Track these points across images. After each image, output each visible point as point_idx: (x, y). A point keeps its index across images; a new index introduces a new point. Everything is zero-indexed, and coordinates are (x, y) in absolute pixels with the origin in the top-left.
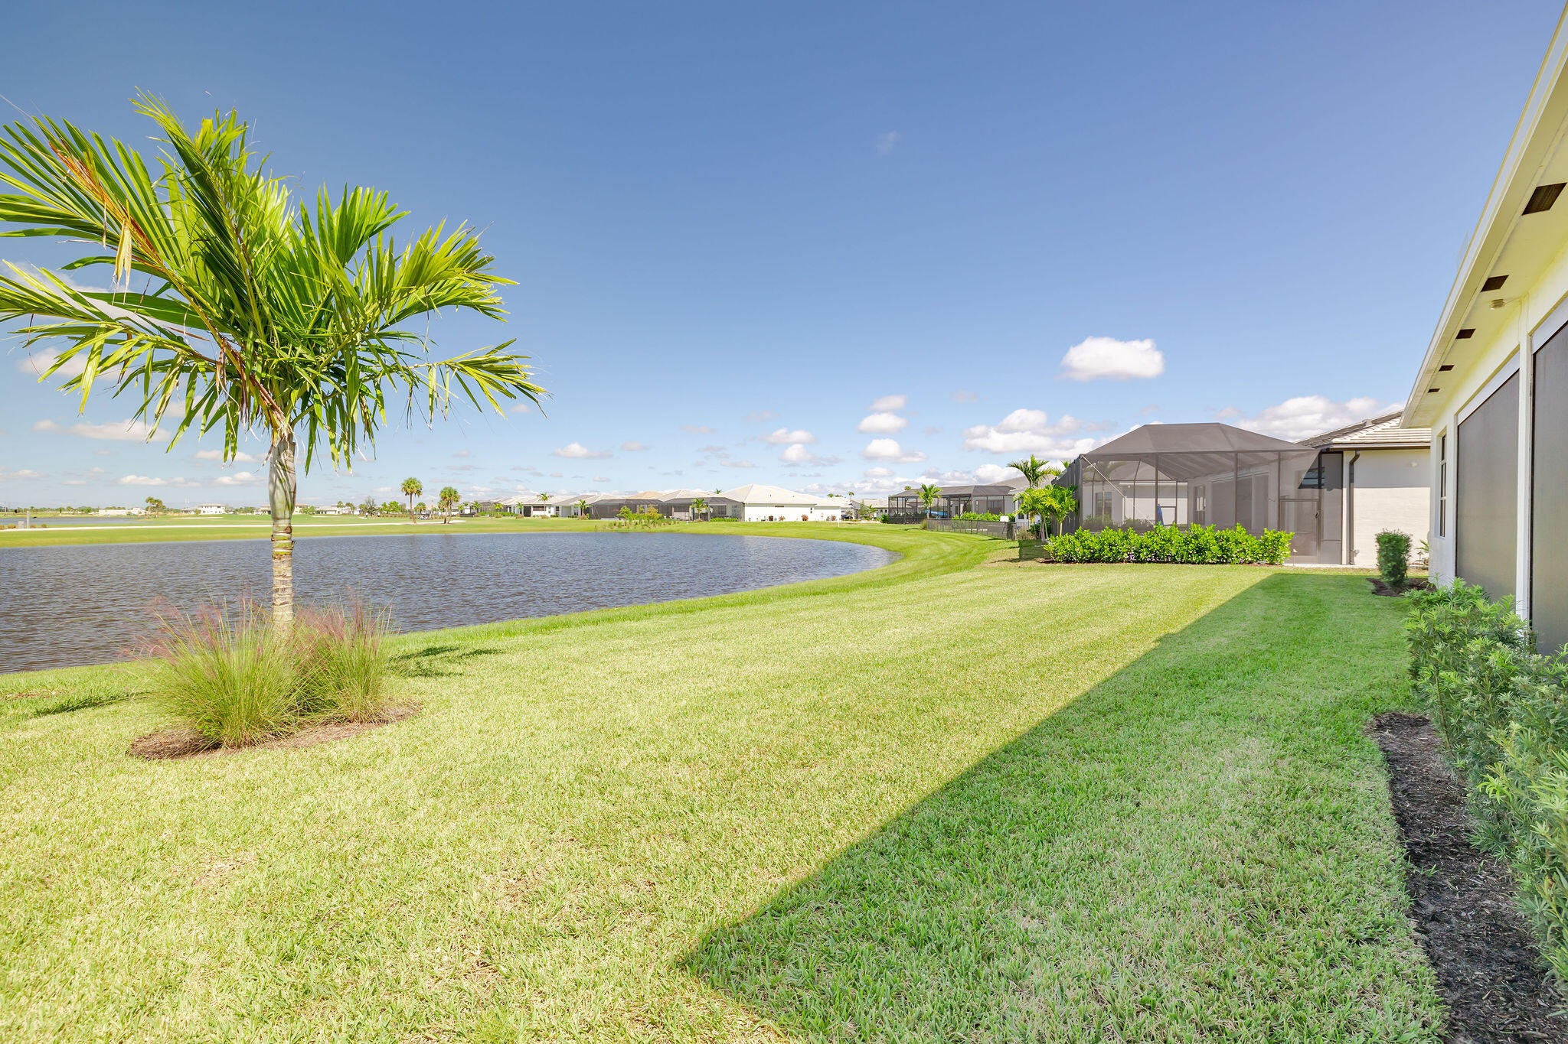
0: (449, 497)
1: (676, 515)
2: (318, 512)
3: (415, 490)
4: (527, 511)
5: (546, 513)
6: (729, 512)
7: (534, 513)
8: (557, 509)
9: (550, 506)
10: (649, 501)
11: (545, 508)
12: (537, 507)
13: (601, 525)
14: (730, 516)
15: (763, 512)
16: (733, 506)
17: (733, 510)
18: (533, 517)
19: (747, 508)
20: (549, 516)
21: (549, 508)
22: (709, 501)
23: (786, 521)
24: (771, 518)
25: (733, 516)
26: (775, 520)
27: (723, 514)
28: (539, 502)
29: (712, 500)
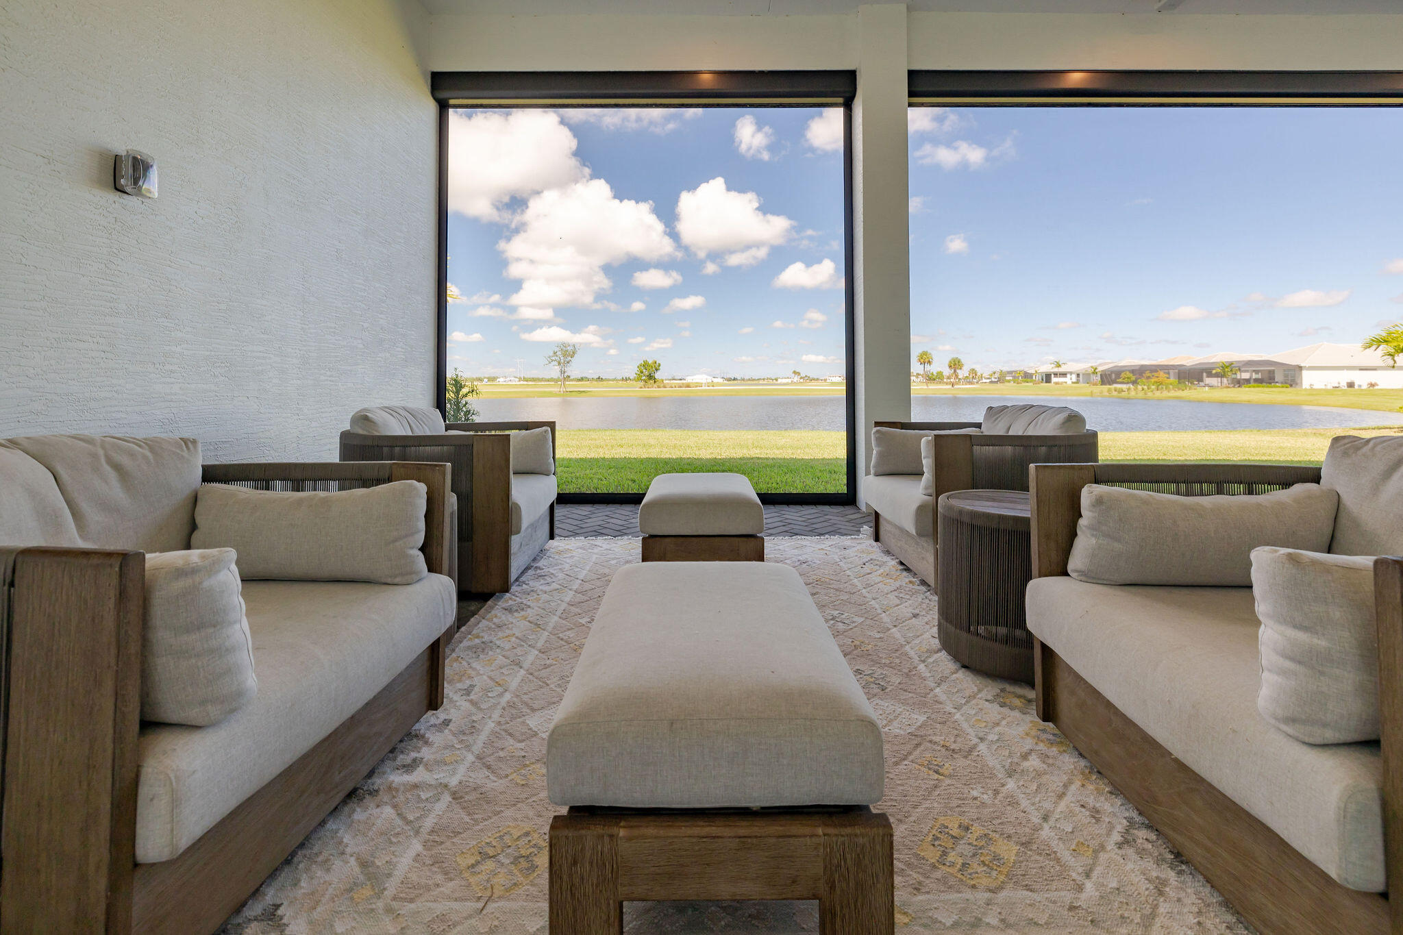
0: (955, 365)
1: (1208, 380)
3: (927, 360)
4: (1048, 378)
5: (1069, 380)
6: (1279, 377)
7: (1054, 379)
8: (1078, 375)
9: (1071, 373)
10: (1173, 367)
11: (1064, 375)
12: (1056, 375)
13: (1109, 390)
14: (1282, 383)
15: (1343, 378)
16: (1284, 370)
17: (1286, 376)
18: (1057, 383)
19: (1304, 373)
20: (1069, 382)
21: (1068, 375)
22: (1243, 365)
23: (1376, 387)
24: (1351, 385)
25: (1286, 383)
26: (1356, 387)
27: (1271, 381)
28: (1056, 370)
29: (1250, 363)
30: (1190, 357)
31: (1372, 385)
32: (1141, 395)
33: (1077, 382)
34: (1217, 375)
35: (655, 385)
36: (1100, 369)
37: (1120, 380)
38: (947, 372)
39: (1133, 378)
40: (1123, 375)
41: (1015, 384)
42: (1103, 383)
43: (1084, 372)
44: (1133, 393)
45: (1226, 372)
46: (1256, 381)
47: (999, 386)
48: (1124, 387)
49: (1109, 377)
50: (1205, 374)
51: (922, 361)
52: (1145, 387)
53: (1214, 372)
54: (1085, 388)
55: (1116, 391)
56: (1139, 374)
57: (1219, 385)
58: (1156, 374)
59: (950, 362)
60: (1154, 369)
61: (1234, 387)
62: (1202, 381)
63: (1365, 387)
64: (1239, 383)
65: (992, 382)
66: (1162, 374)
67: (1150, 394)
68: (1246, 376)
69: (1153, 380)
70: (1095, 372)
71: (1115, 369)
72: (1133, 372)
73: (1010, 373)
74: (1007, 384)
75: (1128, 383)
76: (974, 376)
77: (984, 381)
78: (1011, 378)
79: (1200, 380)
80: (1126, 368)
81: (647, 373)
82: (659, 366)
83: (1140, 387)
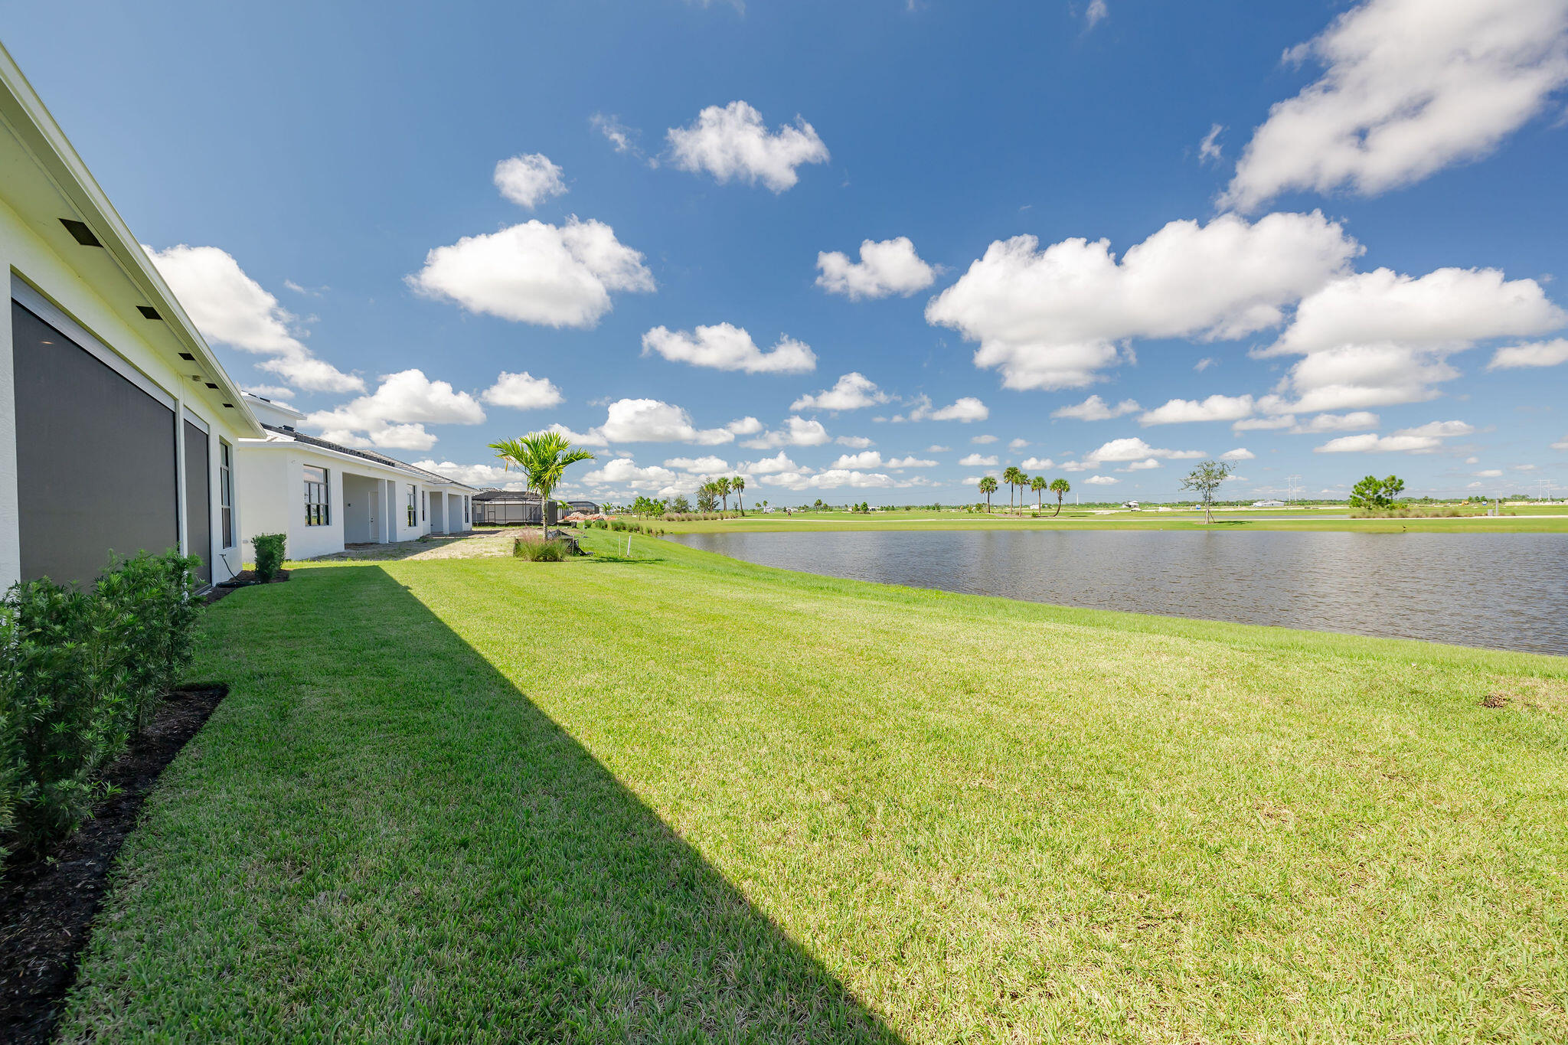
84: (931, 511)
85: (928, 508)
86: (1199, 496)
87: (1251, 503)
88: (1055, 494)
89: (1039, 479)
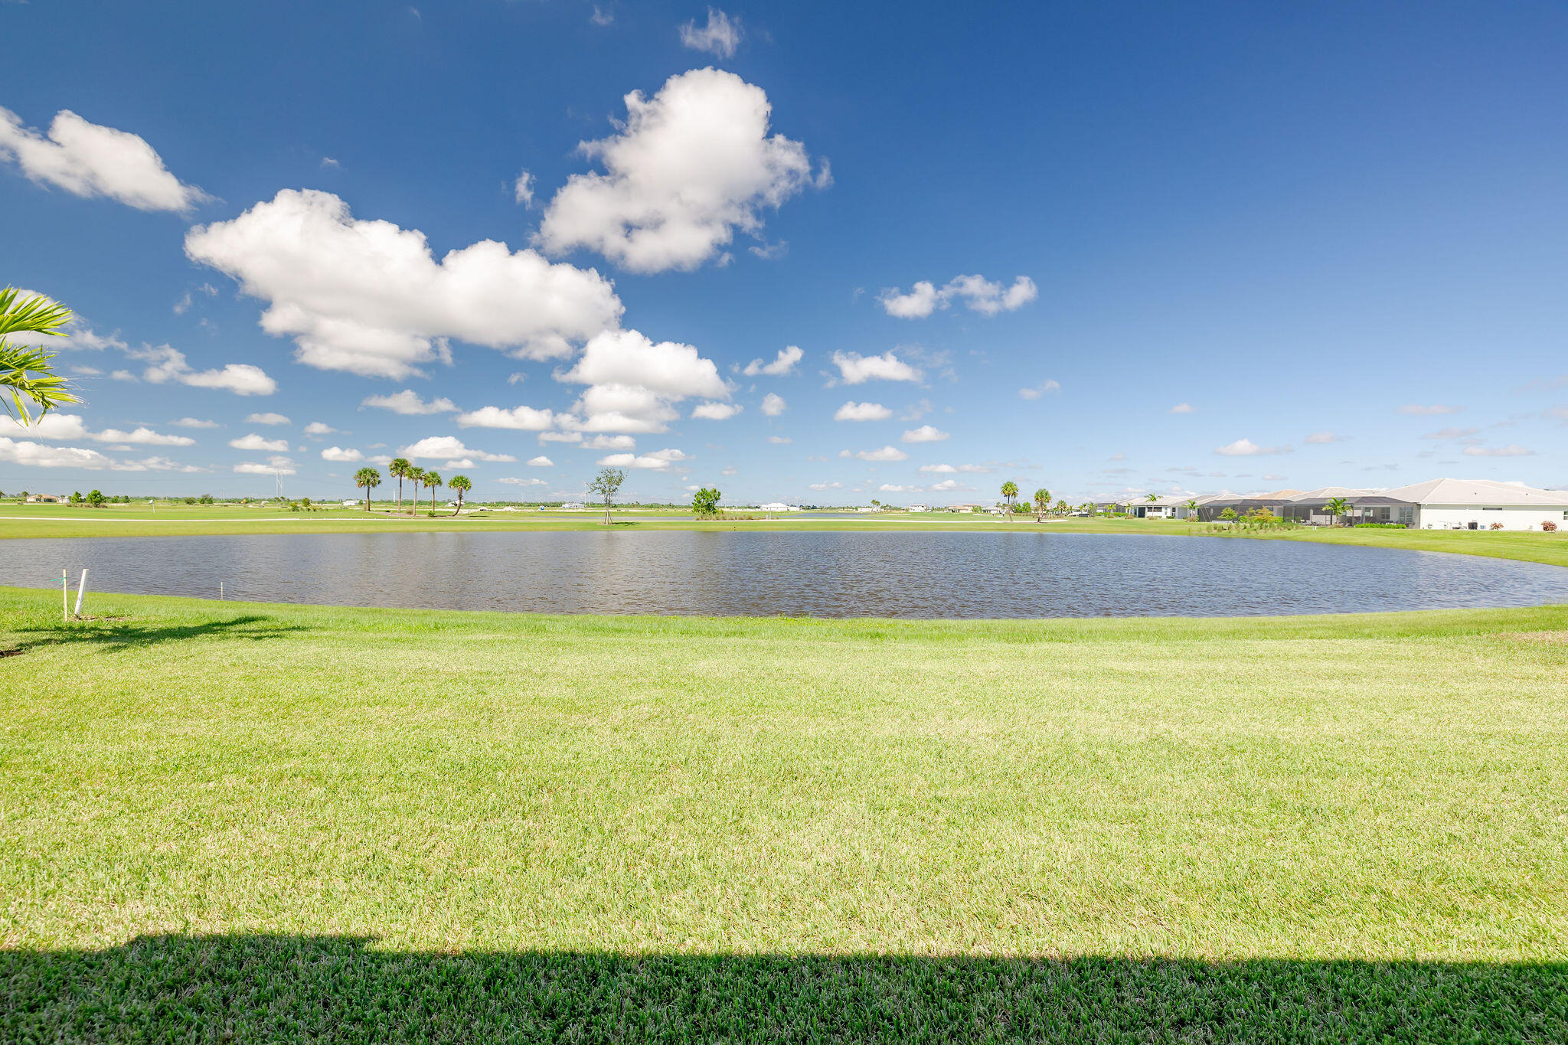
0: (1042, 497)
1: (1315, 518)
2: (985, 511)
3: (1011, 492)
4: (1141, 513)
5: (1162, 514)
6: (1394, 515)
7: (1148, 514)
8: (1174, 510)
9: (1166, 507)
10: (1278, 502)
11: (1159, 509)
12: (1150, 508)
13: (1208, 528)
14: (1397, 522)
15: (1465, 517)
16: (1401, 509)
17: (1402, 514)
18: (1151, 518)
19: (1423, 511)
20: (1164, 517)
21: (1163, 510)
22: (1358, 502)
23: (1501, 529)
24: (1473, 526)
25: (1402, 523)
26: (1479, 528)
27: (1385, 520)
28: (1151, 503)
29: (1364, 500)
30: (1296, 493)
31: (1496, 526)
32: (1243, 533)
33: (1172, 517)
34: (1326, 513)
35: (714, 517)
36: (1198, 503)
37: (1221, 517)
38: (1034, 504)
39: (1235, 515)
40: (1224, 511)
41: (1106, 519)
42: (1201, 519)
43: (1181, 506)
44: (1234, 532)
45: (1334, 509)
46: (1368, 519)
47: (1089, 520)
48: (1225, 524)
49: (1208, 513)
50: (1312, 511)
51: (1006, 492)
52: (1248, 525)
53: (1324, 509)
54: (1181, 526)
55: (1215, 528)
56: (1242, 509)
57: (1328, 523)
58: (1260, 511)
59: (1037, 494)
60: (1258, 505)
61: (1344, 525)
62: (1308, 519)
63: (1488, 528)
64: (1350, 522)
65: (1081, 515)
66: (1265, 510)
67: (1253, 533)
68: (1358, 513)
69: (1256, 518)
70: (1192, 507)
71: (1215, 504)
72: (1234, 507)
73: (1101, 505)
74: (1097, 518)
75: (1230, 520)
76: (1062, 509)
77: (1074, 513)
78: (1102, 511)
79: (1307, 518)
80: (1228, 504)
81: (705, 503)
82: (719, 495)
83: (1242, 525)
84: (198, 507)
85: (190, 502)
86: (601, 499)
87: (558, 505)
88: (455, 491)
89: (434, 475)
